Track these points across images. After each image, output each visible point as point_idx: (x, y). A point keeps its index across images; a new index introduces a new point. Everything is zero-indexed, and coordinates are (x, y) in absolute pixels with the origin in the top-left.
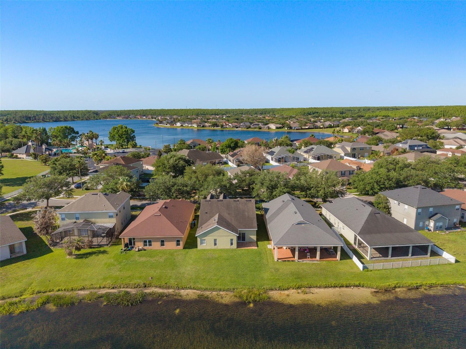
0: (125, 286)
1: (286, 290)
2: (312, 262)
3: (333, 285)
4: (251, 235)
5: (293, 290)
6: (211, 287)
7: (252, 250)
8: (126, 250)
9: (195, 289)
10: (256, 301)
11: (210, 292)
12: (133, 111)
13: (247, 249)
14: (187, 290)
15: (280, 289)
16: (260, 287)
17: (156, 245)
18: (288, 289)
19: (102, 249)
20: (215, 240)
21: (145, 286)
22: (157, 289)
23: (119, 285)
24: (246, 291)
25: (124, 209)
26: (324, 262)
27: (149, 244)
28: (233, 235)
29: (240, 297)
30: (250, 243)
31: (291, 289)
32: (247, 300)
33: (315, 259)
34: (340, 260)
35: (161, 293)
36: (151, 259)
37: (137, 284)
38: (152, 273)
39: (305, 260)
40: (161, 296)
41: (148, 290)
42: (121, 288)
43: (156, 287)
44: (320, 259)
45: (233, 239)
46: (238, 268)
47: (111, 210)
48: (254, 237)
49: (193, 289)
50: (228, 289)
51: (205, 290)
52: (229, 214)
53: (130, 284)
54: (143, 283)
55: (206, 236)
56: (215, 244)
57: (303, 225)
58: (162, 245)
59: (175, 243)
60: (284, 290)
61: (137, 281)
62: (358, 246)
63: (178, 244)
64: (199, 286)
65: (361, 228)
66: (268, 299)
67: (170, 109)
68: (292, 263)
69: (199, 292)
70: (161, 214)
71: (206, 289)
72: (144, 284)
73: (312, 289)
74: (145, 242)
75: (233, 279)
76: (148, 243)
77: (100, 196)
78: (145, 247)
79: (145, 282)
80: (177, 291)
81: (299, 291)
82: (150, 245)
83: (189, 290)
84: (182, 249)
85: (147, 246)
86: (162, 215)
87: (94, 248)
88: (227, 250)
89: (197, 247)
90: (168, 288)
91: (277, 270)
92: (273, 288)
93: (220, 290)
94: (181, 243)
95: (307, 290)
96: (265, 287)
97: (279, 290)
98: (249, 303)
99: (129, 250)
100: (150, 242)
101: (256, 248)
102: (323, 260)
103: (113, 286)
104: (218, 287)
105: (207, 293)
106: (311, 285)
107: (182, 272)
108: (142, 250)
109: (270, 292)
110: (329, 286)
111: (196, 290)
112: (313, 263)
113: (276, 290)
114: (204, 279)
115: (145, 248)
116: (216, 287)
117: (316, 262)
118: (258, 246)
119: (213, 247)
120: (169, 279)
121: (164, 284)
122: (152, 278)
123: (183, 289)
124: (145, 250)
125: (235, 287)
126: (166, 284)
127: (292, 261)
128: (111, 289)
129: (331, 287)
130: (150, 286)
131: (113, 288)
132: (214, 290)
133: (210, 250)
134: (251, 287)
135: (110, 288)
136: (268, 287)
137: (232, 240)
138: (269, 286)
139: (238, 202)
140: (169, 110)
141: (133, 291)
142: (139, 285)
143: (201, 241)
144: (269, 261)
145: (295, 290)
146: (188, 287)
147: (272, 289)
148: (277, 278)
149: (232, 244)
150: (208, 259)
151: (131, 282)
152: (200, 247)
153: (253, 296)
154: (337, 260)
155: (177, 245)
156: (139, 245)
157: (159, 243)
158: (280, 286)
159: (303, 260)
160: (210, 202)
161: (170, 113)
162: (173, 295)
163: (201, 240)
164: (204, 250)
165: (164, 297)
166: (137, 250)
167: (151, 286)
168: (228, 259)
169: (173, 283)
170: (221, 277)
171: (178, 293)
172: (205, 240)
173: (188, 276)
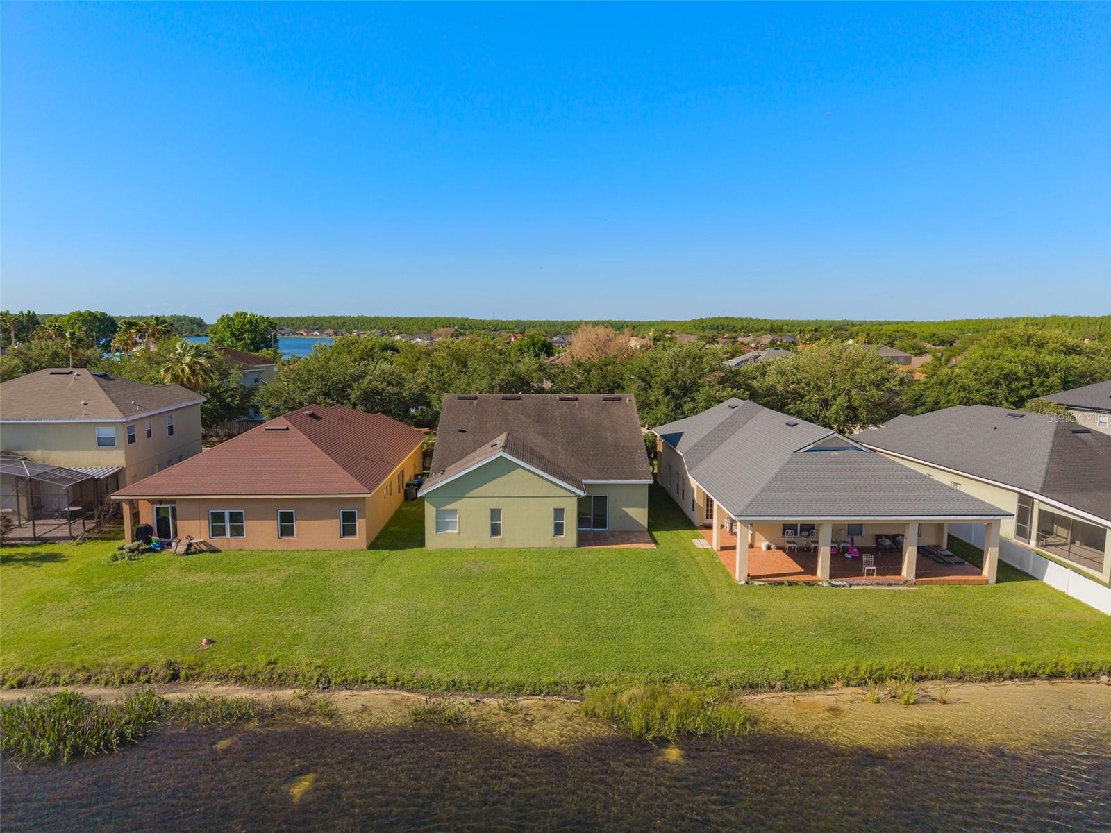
0: (80, 676)
1: (815, 687)
2: (888, 588)
3: (1018, 668)
4: (628, 507)
5: (850, 690)
6: (475, 679)
7: (641, 553)
8: (137, 549)
9: (402, 687)
10: (691, 734)
11: (473, 700)
12: (291, 319)
13: (620, 550)
14: (366, 690)
15: (790, 684)
16: (700, 678)
17: (261, 532)
18: (825, 684)
19: (44, 550)
20: (495, 513)
21: (175, 677)
22: (226, 688)
23: (50, 672)
24: (637, 691)
25: (171, 433)
26: (937, 589)
27: (232, 528)
28: (563, 492)
29: (613, 718)
30: (627, 534)
31: (838, 684)
32: (648, 730)
33: (898, 577)
34: (998, 581)
35: (238, 704)
36: (230, 579)
37: (135, 667)
38: (221, 624)
39: (857, 579)
40: (238, 714)
41: (181, 691)
42: (56, 684)
43: (224, 678)
44: (917, 576)
45: (562, 510)
46: (592, 605)
47: (106, 418)
48: (640, 515)
49: (395, 687)
50: (556, 684)
51: (448, 689)
52: (545, 435)
53: (101, 666)
54: (163, 660)
55: (462, 497)
56: (495, 530)
57: (836, 453)
58: (286, 530)
59: (335, 524)
60: (807, 687)
61: (143, 655)
62: (1038, 540)
63: (348, 530)
64: (423, 672)
65: (1043, 473)
66: (748, 727)
67: (380, 316)
68: (807, 589)
69: (418, 699)
70: (289, 424)
71: (453, 687)
72: (170, 664)
73: (928, 684)
74: (218, 518)
75: (572, 644)
76: (228, 525)
77: (78, 378)
78: (216, 539)
79: (179, 658)
80: (317, 696)
81: (879, 692)
82: (238, 531)
83: (374, 692)
84: (364, 546)
85: (224, 534)
86: (292, 427)
87: (12, 546)
88: (540, 553)
89: (421, 543)
90: (281, 681)
91: (758, 614)
92: (758, 680)
93: (518, 690)
94: (361, 524)
95: (915, 689)
96: (720, 675)
97: (785, 688)
98: (663, 742)
99: (150, 550)
100: (236, 518)
101: (653, 546)
102: (931, 583)
103: (21, 676)
104: (510, 676)
105: (460, 703)
106: (922, 669)
107: (351, 620)
108: (201, 551)
109: (747, 697)
110: (1001, 674)
111: (408, 691)
112: (895, 592)
113: (772, 687)
114: (447, 645)
115: (217, 542)
116: (496, 678)
117: (905, 588)
118: (656, 543)
119: (487, 541)
120: (289, 647)
121: (263, 663)
122: (210, 642)
123: (346, 685)
124: (216, 551)
125: (586, 678)
126: (269, 663)
127: (808, 584)
128: (12, 687)
129: (1011, 678)
130: (195, 674)
131: (21, 685)
132: (489, 688)
133: (475, 551)
134: (656, 677)
135: (8, 684)
136: (735, 675)
137: (559, 513)
138: (740, 672)
139: (576, 402)
140: (378, 318)
141: (108, 696)
142: (145, 669)
143: (437, 517)
144: (713, 583)
145: (858, 690)
146: (369, 677)
147: (751, 687)
148: (764, 640)
149: (558, 529)
150: (467, 578)
151: (112, 660)
152: (433, 539)
153: (674, 712)
154: (987, 582)
155: (344, 535)
156: (194, 530)
157: (272, 526)
158: (787, 672)
159: (851, 580)
160: (475, 401)
161: (380, 326)
162: (294, 711)
163: (437, 510)
164: (451, 552)
165: (249, 719)
166: (182, 548)
167: (199, 675)
168: (545, 578)
169: (305, 661)
170: (520, 637)
171: (323, 703)
172: (454, 511)
173: (375, 635)
